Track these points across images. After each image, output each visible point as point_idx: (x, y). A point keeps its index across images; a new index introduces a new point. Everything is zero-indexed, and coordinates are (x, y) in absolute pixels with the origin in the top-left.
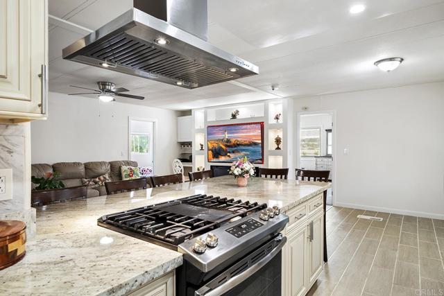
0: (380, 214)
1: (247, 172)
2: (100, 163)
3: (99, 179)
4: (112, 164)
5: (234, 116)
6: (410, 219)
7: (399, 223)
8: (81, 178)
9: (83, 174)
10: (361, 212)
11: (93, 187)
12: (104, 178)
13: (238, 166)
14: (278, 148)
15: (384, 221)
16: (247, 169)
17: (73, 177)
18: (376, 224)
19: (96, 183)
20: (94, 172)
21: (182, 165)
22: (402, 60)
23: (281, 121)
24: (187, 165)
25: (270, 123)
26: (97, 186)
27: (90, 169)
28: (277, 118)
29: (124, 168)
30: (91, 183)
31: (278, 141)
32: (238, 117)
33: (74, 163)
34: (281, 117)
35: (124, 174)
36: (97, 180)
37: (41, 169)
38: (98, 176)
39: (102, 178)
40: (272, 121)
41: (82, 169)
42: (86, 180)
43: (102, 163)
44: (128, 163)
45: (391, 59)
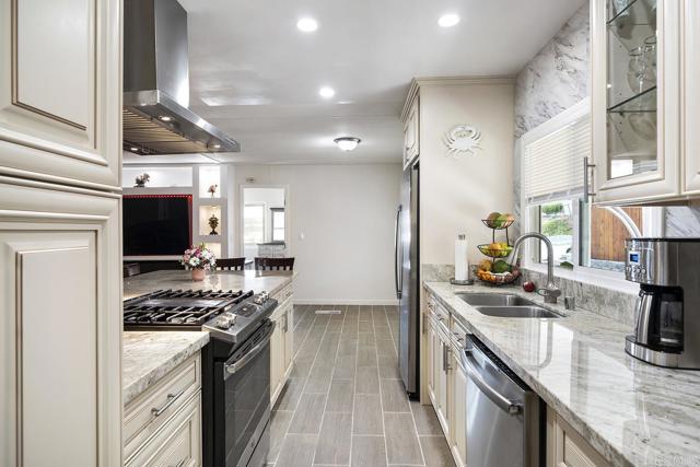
0: (338, 307)
1: (207, 262)
5: (140, 183)
6: (365, 308)
7: (357, 313)
10: (319, 307)
13: (195, 255)
14: (214, 233)
15: (343, 313)
16: (207, 258)
18: (335, 317)
22: (359, 141)
23: (217, 194)
25: (201, 196)
28: (212, 191)
31: (213, 222)
32: (147, 185)
34: (218, 190)
40: (204, 194)
45: (350, 139)
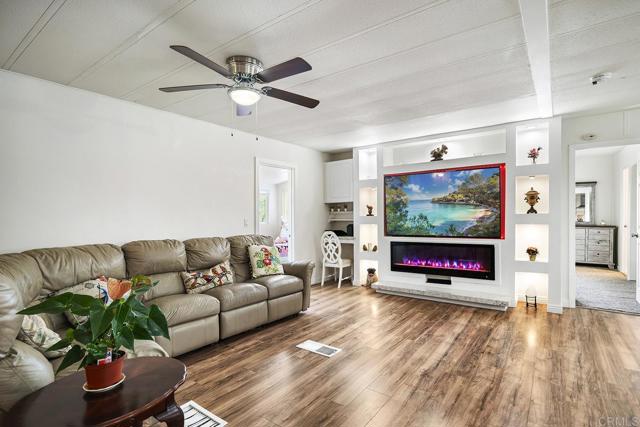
2: (214, 240)
3: (214, 272)
4: (233, 242)
8: (179, 270)
9: (183, 263)
11: (203, 288)
12: (223, 269)
14: (532, 210)
17: (164, 270)
19: (209, 280)
20: (204, 259)
21: (339, 241)
24: (346, 240)
25: (517, 164)
26: (211, 286)
27: (196, 253)
28: (533, 155)
29: (255, 249)
30: (199, 281)
31: (532, 198)
32: (445, 157)
33: (165, 241)
35: (255, 261)
36: (210, 273)
37: (99, 255)
38: (211, 265)
39: (218, 269)
40: (522, 160)
41: (180, 253)
42: (189, 275)
43: (215, 241)
44: (259, 240)
